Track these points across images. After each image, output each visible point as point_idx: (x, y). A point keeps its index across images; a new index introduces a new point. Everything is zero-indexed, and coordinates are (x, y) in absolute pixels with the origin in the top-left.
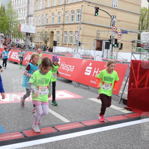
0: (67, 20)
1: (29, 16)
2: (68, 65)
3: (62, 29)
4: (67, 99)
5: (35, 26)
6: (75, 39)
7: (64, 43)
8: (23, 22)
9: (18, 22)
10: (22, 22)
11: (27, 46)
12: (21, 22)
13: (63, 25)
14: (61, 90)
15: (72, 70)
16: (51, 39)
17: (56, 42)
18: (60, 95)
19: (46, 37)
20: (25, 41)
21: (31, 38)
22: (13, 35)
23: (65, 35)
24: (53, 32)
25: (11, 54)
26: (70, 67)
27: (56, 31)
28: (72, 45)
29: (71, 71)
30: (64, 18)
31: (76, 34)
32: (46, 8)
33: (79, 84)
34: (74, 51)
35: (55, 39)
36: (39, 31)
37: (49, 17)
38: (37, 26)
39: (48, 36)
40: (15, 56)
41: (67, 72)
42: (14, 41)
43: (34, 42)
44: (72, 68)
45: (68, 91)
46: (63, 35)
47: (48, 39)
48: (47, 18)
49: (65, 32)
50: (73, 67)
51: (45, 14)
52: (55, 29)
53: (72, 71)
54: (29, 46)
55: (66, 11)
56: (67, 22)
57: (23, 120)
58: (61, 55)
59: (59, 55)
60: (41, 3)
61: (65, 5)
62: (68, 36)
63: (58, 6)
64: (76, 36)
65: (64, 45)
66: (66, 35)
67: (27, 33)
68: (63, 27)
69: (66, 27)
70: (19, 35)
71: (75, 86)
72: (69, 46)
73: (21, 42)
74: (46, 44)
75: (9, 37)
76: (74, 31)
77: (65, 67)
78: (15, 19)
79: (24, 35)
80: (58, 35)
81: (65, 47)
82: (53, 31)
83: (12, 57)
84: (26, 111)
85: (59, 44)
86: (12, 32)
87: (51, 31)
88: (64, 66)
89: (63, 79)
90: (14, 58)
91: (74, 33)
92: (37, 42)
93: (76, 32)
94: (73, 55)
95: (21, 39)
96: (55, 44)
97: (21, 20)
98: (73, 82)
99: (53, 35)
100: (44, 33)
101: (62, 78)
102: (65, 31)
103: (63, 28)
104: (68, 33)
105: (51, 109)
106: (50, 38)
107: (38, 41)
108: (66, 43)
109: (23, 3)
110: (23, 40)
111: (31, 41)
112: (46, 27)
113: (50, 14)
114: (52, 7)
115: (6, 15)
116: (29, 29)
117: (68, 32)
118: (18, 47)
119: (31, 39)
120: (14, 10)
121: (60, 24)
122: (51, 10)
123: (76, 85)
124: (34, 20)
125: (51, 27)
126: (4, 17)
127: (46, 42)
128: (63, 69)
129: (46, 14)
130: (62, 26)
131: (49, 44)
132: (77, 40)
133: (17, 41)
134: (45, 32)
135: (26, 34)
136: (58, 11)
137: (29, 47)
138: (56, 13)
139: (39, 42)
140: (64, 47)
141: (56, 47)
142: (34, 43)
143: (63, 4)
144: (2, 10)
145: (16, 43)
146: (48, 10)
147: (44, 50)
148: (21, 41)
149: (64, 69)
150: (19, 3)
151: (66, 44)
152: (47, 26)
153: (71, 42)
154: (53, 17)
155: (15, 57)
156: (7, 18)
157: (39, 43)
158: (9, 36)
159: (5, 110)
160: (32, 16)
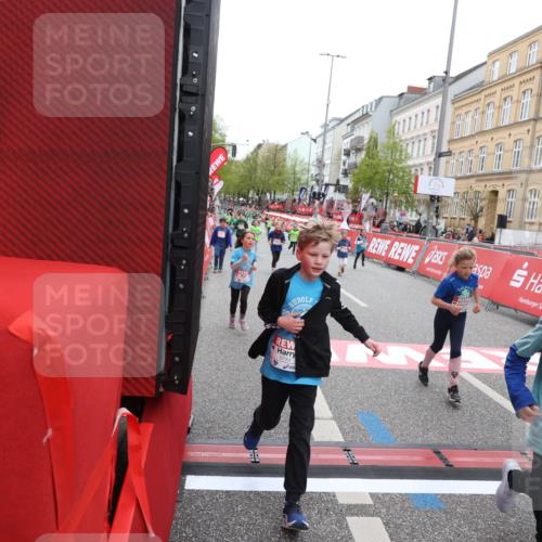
1: (440, 155)
3: (522, 184)
7: (527, 220)
11: (430, 228)
13: (528, 172)
16: (490, 210)
17: (506, 217)
19: (476, 204)
20: (420, 215)
21: (437, 208)
22: (391, 202)
23: (530, 200)
24: (496, 193)
25: (390, 246)
27: (506, 188)
30: (531, 154)
32: (482, 133)
35: (501, 209)
36: (459, 190)
38: (457, 179)
39: (484, 203)
40: (399, 251)
43: (444, 218)
46: (524, 199)
47: (481, 210)
48: (482, 156)
49: (531, 191)
51: (476, 148)
52: (503, 185)
54: (434, 227)
55: (537, 135)
56: (539, 164)
57: (435, 418)
60: (469, 120)
61: (535, 120)
63: (516, 124)
65: (527, 225)
66: (532, 200)
67: (432, 196)
68: (528, 178)
69: (533, 177)
70: (407, 201)
74: (476, 222)
78: (401, 163)
80: (510, 200)
81: (529, 230)
82: (497, 189)
83: (391, 255)
85: (511, 222)
86: (396, 194)
87: (491, 189)
90: (397, 257)
92: (452, 218)
95: (412, 211)
96: (503, 222)
97: (414, 166)
99: (496, 201)
100: (472, 195)
102: (530, 188)
103: (527, 180)
106: (488, 208)
108: (533, 221)
109: (422, 124)
110: (414, 213)
111: (437, 217)
112: (478, 181)
113: (491, 147)
114: (498, 129)
115: (381, 154)
116: (439, 186)
118: (405, 229)
119: (437, 212)
120: (401, 141)
122: (495, 136)
124: (447, 162)
125: (490, 180)
126: (376, 161)
127: (476, 218)
129: (481, 148)
130: (523, 177)
131: (482, 224)
133: (403, 215)
134: (476, 192)
136: (513, 138)
138: (508, 143)
139: (455, 218)
140: (525, 230)
141: (504, 230)
142: (444, 220)
143: (532, 116)
144: (372, 143)
146: (488, 137)
150: (413, 124)
151: (533, 223)
152: (480, 177)
154: (499, 153)
155: (400, 255)
156: (383, 162)
157: (457, 220)
158: (383, 204)
159: (387, 386)
160: (449, 153)
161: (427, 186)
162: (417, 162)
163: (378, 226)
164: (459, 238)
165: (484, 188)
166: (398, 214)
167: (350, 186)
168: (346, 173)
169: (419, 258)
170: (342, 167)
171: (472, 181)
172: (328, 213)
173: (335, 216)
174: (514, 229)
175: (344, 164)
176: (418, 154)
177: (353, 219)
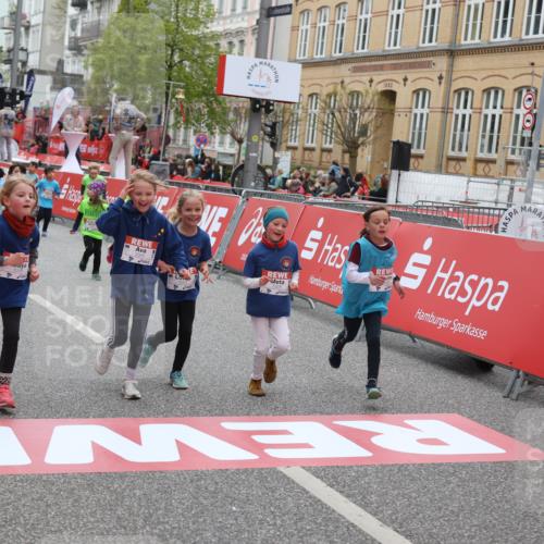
0: (474, 25)
1: (269, 12)
2: (474, 277)
3: (440, 78)
4: (464, 466)
5: (295, 61)
6: (516, 131)
7: (451, 153)
8: (236, 41)
9: (212, 44)
10: (230, 43)
11: (252, 169)
12: (224, 43)
13: (452, 53)
14: (429, 412)
15: (495, 301)
16: (379, 132)
17: (409, 146)
18: (423, 441)
19: (354, 119)
20: (240, 142)
21: (273, 126)
23: (456, 111)
24: (390, 96)
26: (486, 285)
27: (411, 87)
28: (493, 162)
29: (490, 307)
30: (457, 16)
31: (519, 107)
33: (532, 381)
34: (503, 197)
35: (401, 131)
36: (316, 89)
37: (376, 14)
38: (307, 65)
39: (367, 118)
41: (467, 313)
42: (185, 141)
43: (288, 148)
44: (496, 294)
45: (471, 417)
46: (446, 110)
47: (364, 132)
48: (363, 17)
49: (458, 91)
50: (501, 289)
52: (405, 80)
53: (497, 308)
54: (261, 169)
56: (473, 38)
58: (436, 220)
59: (427, 218)
62: (475, 117)
64: (518, 117)
65: (453, 163)
66: (461, 111)
67: (255, 101)
68: (451, 66)
69: (464, 64)
70: (212, 112)
71: (511, 391)
72: (480, 172)
73: (221, 150)
74: (353, 157)
75: (159, 122)
76: (509, 87)
77: (458, 285)
78: (196, 28)
79: (237, 111)
80: (419, 111)
81: (457, 174)
82: (395, 87)
84: (241, 520)
85: (421, 157)
86: (181, 96)
87: (381, 88)
88: (453, 278)
89: (445, 350)
91: (510, 99)
92: (305, 149)
93: (519, 90)
94: (503, 220)
95: (223, 132)
96: (402, 157)
97: (227, 34)
98: (496, 369)
99: (392, 113)
100: (344, 100)
101: (434, 347)
102: (456, 85)
104: (478, 98)
105: (375, 514)
106: (377, 128)
107: (309, 145)
108: (464, 154)
110: (228, 138)
111: (274, 145)
112: (356, 70)
116: (269, 79)
117: (478, 94)
119: (272, 134)
121: (434, 53)
123: (518, 389)
124: (295, 29)
125: (381, 68)
127: (352, 148)
128: (447, 296)
129: (361, 1)
130: (442, 63)
131: (365, 161)
132: (523, 139)
134: (352, 93)
135: (248, 104)
137: (261, 175)
139: (312, 149)
140: (447, 173)
141: (405, 174)
142: (289, 153)
145: (192, 153)
147: (339, 193)
148: (222, 143)
149: (453, 296)
151: (464, 160)
152: (360, 63)
153: (490, 150)
154: (396, 12)
157: (318, 151)
158: (160, 117)
159: (130, 508)
160: (286, 10)
161: (242, 78)
162: (233, 26)
163: (147, 168)
164: (316, 192)
165: (367, 84)
166: (192, 140)
167: (88, 74)
168: (76, 48)
169: (228, 235)
170: (68, 32)
171: (344, 70)
172: (38, 139)
173: (52, 145)
174: (427, 172)
175: (74, 25)
176: (234, 10)
177: (92, 150)
